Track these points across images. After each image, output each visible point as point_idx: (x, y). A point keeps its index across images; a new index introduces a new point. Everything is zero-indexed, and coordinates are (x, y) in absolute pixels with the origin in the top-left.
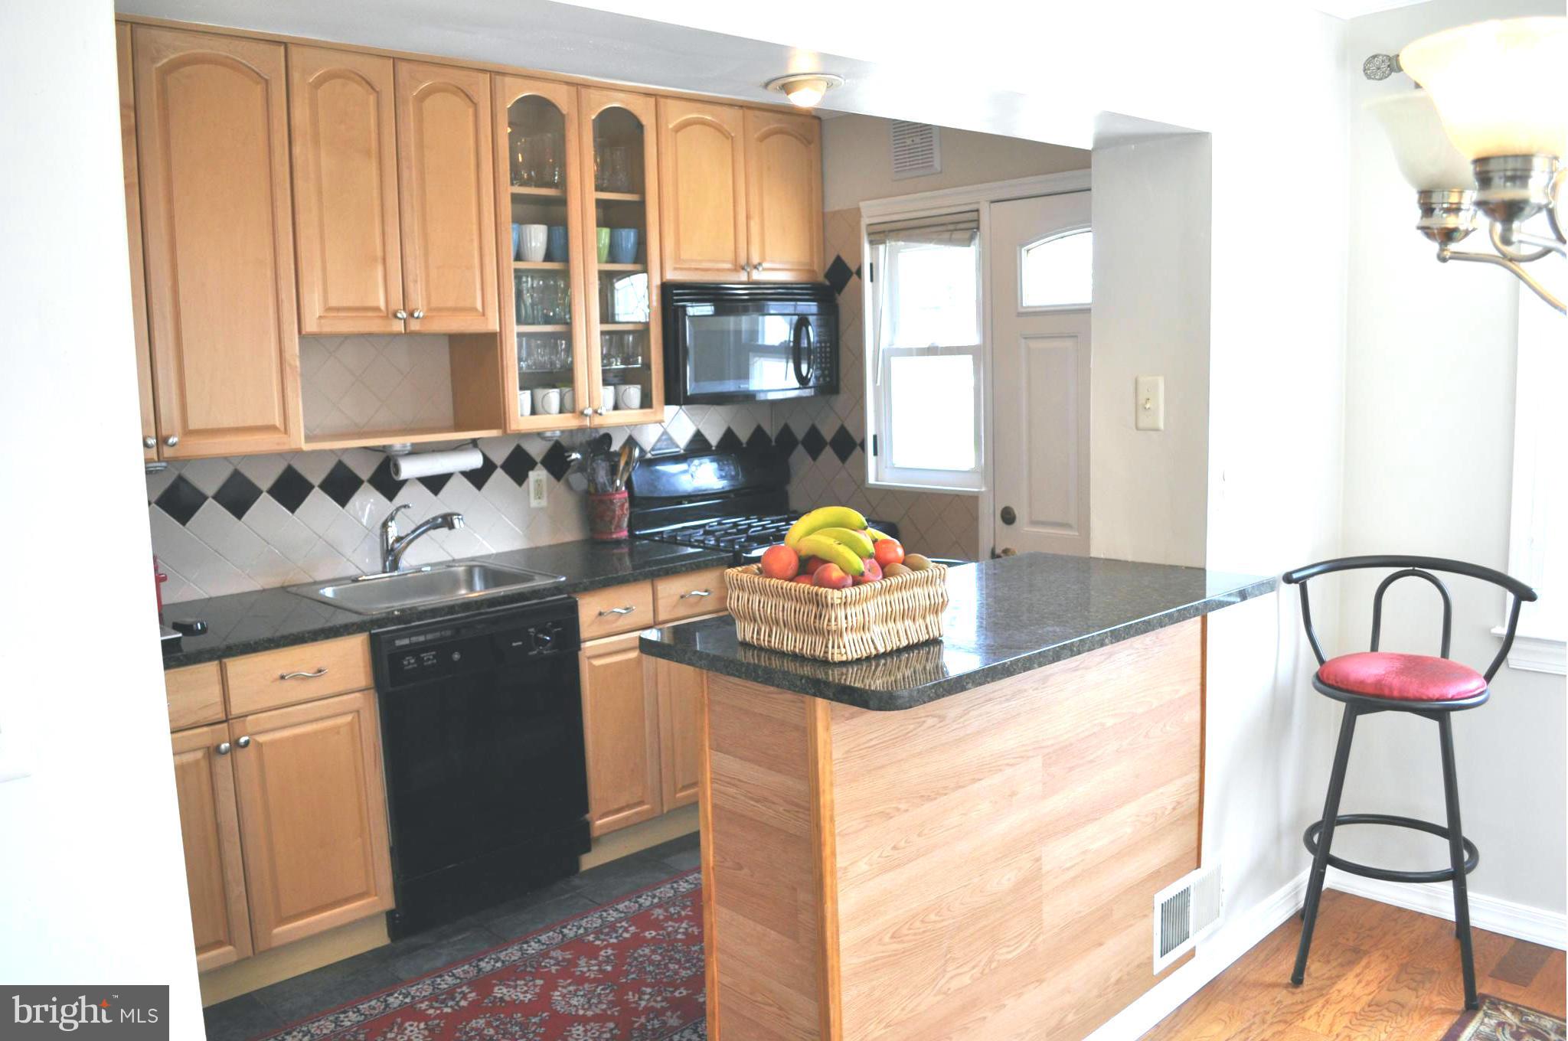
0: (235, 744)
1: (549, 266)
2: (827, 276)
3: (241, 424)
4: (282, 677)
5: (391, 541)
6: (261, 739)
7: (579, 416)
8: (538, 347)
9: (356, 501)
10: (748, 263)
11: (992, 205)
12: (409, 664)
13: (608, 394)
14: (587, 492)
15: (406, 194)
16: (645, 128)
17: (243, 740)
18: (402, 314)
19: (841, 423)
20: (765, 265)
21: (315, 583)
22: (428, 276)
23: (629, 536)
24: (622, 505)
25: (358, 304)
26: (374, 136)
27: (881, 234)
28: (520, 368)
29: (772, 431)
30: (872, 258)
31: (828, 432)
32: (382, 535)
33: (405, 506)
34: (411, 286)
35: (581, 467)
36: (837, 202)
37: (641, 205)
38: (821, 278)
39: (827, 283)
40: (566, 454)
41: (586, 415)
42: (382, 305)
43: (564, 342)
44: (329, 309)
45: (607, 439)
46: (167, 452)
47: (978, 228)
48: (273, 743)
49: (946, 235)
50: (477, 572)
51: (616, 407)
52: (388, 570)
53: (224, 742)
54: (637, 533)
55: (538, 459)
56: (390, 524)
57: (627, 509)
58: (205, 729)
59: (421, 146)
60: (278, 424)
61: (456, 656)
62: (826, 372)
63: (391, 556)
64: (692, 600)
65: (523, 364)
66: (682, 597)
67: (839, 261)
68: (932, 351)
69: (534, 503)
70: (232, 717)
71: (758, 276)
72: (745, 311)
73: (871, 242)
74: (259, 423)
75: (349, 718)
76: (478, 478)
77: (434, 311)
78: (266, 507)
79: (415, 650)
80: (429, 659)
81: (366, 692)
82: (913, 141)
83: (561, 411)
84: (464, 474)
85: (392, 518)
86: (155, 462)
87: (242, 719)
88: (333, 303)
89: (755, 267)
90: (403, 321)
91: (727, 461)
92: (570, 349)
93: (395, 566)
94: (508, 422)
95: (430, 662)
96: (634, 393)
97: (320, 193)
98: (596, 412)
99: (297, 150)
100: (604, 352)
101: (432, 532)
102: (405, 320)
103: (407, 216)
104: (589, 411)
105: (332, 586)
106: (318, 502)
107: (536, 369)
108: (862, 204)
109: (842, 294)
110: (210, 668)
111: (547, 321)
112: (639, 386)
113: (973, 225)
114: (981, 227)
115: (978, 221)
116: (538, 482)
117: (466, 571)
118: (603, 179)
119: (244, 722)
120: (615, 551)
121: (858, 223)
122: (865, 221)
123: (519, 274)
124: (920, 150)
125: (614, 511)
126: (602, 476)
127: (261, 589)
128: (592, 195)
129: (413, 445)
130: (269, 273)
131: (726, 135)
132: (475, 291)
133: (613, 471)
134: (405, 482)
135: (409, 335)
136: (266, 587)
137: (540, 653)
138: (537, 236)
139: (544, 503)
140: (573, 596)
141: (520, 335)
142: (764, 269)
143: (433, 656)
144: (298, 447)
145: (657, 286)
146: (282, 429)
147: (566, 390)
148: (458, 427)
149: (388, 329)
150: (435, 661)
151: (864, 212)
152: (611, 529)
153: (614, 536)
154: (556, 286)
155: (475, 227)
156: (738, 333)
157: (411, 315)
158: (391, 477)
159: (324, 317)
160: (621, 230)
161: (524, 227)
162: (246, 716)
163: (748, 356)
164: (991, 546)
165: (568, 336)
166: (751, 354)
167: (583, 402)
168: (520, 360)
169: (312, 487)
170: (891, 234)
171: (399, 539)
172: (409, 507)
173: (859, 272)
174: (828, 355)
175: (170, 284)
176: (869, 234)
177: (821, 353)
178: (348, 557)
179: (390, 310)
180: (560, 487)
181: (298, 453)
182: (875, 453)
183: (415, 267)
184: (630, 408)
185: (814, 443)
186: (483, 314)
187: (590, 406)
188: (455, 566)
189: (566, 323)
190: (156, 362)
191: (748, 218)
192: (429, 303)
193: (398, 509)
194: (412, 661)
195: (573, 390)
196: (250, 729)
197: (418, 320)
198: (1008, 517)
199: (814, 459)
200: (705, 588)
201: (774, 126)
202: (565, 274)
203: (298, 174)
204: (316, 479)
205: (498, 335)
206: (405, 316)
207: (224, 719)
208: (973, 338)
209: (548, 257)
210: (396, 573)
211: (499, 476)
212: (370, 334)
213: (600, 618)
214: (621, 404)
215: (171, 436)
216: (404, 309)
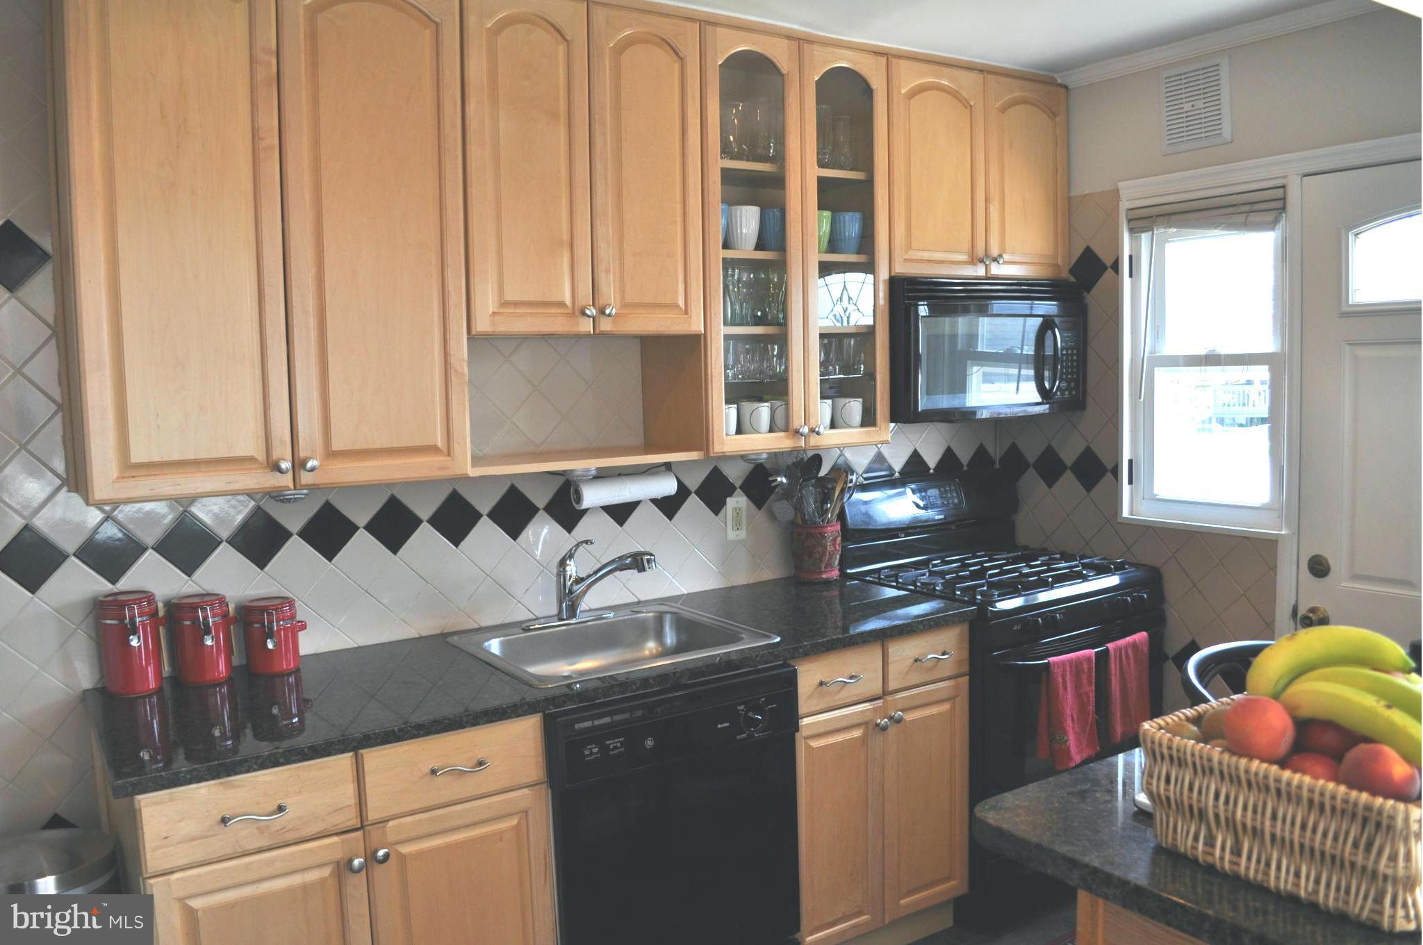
0: (371, 858)
1: (760, 255)
2: (1071, 271)
3: (395, 444)
4: (433, 772)
5: (569, 583)
6: (405, 849)
7: (793, 435)
8: (748, 352)
9: (529, 532)
10: (987, 255)
11: (1305, 178)
12: (592, 753)
13: (823, 410)
14: (793, 523)
15: (598, 166)
16: (875, 94)
17: (381, 853)
18: (592, 311)
19: (1086, 444)
20: (1006, 257)
21: (480, 630)
22: (622, 265)
23: (840, 576)
24: (835, 540)
25: (539, 299)
26: (562, 94)
27: (1144, 220)
28: (726, 377)
29: (996, 451)
30: (1131, 248)
31: (1069, 455)
32: (558, 575)
33: (586, 542)
34: (602, 277)
35: (787, 493)
36: (1089, 181)
37: (869, 184)
38: (1065, 274)
39: (1072, 279)
40: (770, 479)
41: (802, 435)
42: (568, 300)
43: (776, 347)
44: (506, 304)
45: (817, 460)
46: (306, 478)
47: (1284, 209)
48: (420, 854)
49: (1241, 218)
50: (668, 618)
51: (833, 425)
52: (565, 617)
53: (358, 857)
54: (848, 571)
55: (738, 484)
56: (568, 562)
57: (839, 545)
58: (335, 839)
59: (618, 108)
60: (439, 444)
61: (649, 743)
62: (1073, 384)
63: (569, 599)
64: (929, 664)
65: (730, 373)
66: (916, 660)
67: (1088, 254)
68: (1212, 360)
69: (732, 535)
70: (369, 823)
71: (996, 270)
72: (966, 311)
73: (1131, 230)
74: (418, 442)
75: (514, 822)
76: (669, 506)
77: (628, 306)
78: (426, 540)
79: (597, 735)
80: (615, 748)
81: (537, 787)
82: (1193, 106)
83: (771, 430)
84: (654, 501)
85: (570, 556)
86: (291, 490)
87: (381, 825)
88: (510, 296)
89: (995, 260)
90: (592, 319)
91: (950, 487)
92: (784, 354)
93: (572, 611)
94: (711, 443)
95: (616, 751)
96: (855, 407)
97: (497, 159)
98: (812, 431)
99: (471, 108)
100: (822, 359)
101: (617, 573)
102: (594, 318)
103: (599, 190)
104: (805, 430)
105: (499, 637)
106: (486, 533)
107: (743, 378)
108: (1121, 185)
109: (1094, 291)
110: (342, 762)
111: (758, 322)
112: (861, 400)
113: (1279, 204)
114: (1289, 208)
115: (1284, 199)
116: (737, 511)
117: (655, 618)
118: (824, 154)
119: (385, 827)
120: (825, 593)
121: (1117, 208)
122: (1124, 205)
123: (728, 264)
124: (1203, 116)
125: (826, 548)
126: (811, 506)
127: (418, 636)
128: (815, 172)
129: (598, 469)
130: (434, 258)
131: (965, 103)
132: (677, 282)
133: (826, 497)
134: (586, 511)
135: (598, 337)
136: (424, 634)
137: (750, 736)
138: (748, 220)
139: (742, 534)
140: (792, 662)
141: (727, 337)
142: (1005, 263)
143: (621, 742)
144: (465, 472)
145: (884, 281)
146: (445, 450)
147: (778, 403)
148: (649, 448)
149: (574, 330)
150: (623, 749)
151: (1124, 194)
152: (821, 568)
153: (824, 576)
154: (768, 281)
155: (679, 206)
156: (954, 337)
157: (602, 312)
158: (573, 507)
159: (499, 313)
160: (844, 213)
161: (732, 207)
162: (388, 821)
163: (966, 364)
164: (1293, 602)
165: (782, 340)
166: (969, 362)
167: (797, 420)
168: (726, 367)
169: (480, 516)
170: (1159, 219)
171: (579, 580)
172: (592, 543)
173: (1116, 267)
174: (1075, 364)
175: (313, 271)
176: (1129, 221)
177: (1067, 361)
178: (518, 599)
179: (576, 308)
180: (760, 516)
181: (466, 479)
182: (1130, 482)
183: (607, 252)
184: (850, 426)
185: (1050, 468)
186: (686, 312)
187: (805, 424)
188: (642, 612)
189: (780, 324)
190: (295, 368)
191: (987, 201)
192: (623, 297)
193: (578, 545)
194: (595, 750)
195: (787, 404)
196: (391, 838)
197: (611, 318)
198: (1319, 568)
199: (1050, 485)
200: (941, 649)
201: (1017, 94)
202: (781, 266)
203: (471, 137)
204: (484, 507)
205: (702, 337)
206: (595, 314)
207: (359, 825)
208: (1267, 342)
209: (760, 246)
210: (573, 621)
211: (694, 503)
212: (552, 336)
213: (820, 688)
214: (839, 421)
215: (310, 458)
216: (593, 305)
